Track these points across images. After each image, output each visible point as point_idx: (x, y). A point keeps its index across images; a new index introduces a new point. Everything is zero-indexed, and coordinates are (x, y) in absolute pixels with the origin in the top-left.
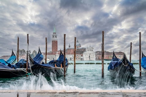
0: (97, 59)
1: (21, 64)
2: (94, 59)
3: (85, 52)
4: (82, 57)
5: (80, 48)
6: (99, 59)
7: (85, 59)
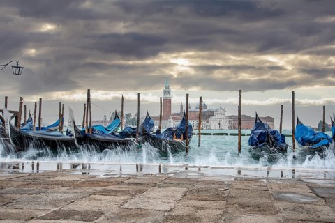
0: (230, 128)
1: (127, 133)
2: (225, 127)
3: (213, 117)
4: (207, 124)
5: (205, 110)
6: (235, 128)
7: (212, 127)
